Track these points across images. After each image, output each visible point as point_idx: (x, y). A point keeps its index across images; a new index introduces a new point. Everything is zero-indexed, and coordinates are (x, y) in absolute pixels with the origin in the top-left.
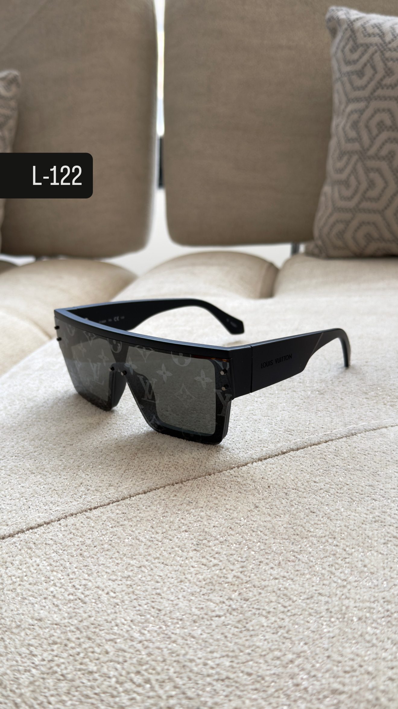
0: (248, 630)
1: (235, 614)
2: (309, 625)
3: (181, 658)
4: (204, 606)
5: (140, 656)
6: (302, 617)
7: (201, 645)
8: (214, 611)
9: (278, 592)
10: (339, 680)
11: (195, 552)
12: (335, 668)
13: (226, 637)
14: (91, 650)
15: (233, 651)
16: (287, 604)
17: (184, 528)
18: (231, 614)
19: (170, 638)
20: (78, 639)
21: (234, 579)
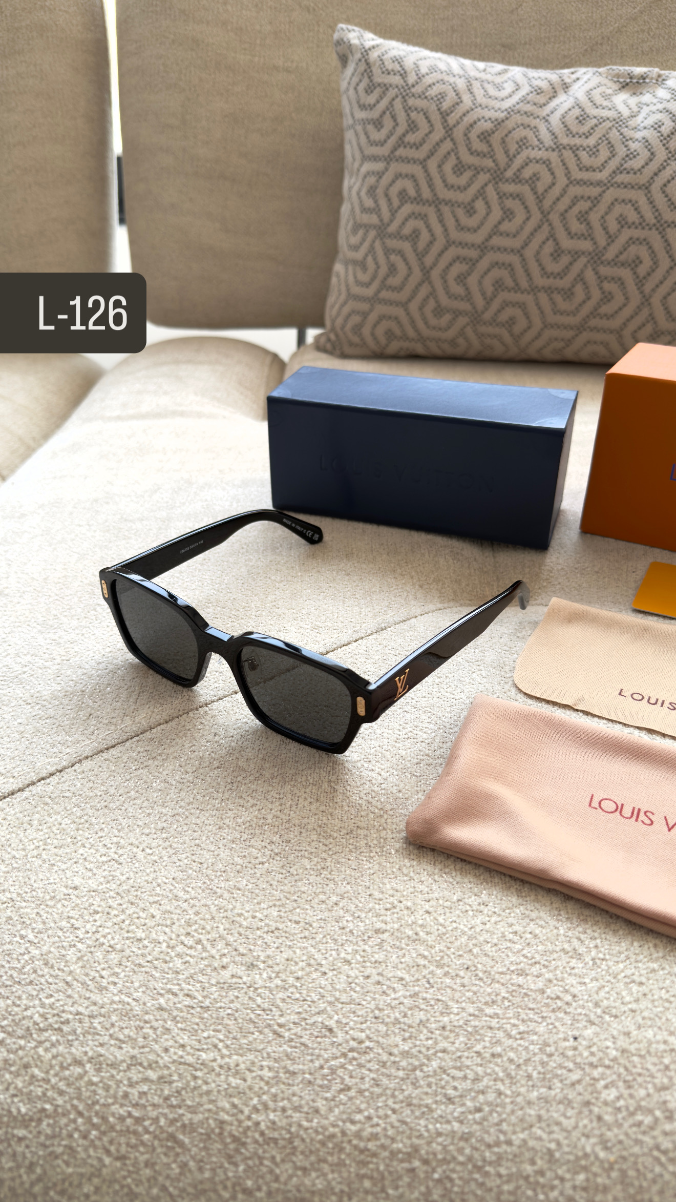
3: (229, 914)
5: (188, 917)
12: (377, 907)
14: (135, 915)
20: (121, 904)
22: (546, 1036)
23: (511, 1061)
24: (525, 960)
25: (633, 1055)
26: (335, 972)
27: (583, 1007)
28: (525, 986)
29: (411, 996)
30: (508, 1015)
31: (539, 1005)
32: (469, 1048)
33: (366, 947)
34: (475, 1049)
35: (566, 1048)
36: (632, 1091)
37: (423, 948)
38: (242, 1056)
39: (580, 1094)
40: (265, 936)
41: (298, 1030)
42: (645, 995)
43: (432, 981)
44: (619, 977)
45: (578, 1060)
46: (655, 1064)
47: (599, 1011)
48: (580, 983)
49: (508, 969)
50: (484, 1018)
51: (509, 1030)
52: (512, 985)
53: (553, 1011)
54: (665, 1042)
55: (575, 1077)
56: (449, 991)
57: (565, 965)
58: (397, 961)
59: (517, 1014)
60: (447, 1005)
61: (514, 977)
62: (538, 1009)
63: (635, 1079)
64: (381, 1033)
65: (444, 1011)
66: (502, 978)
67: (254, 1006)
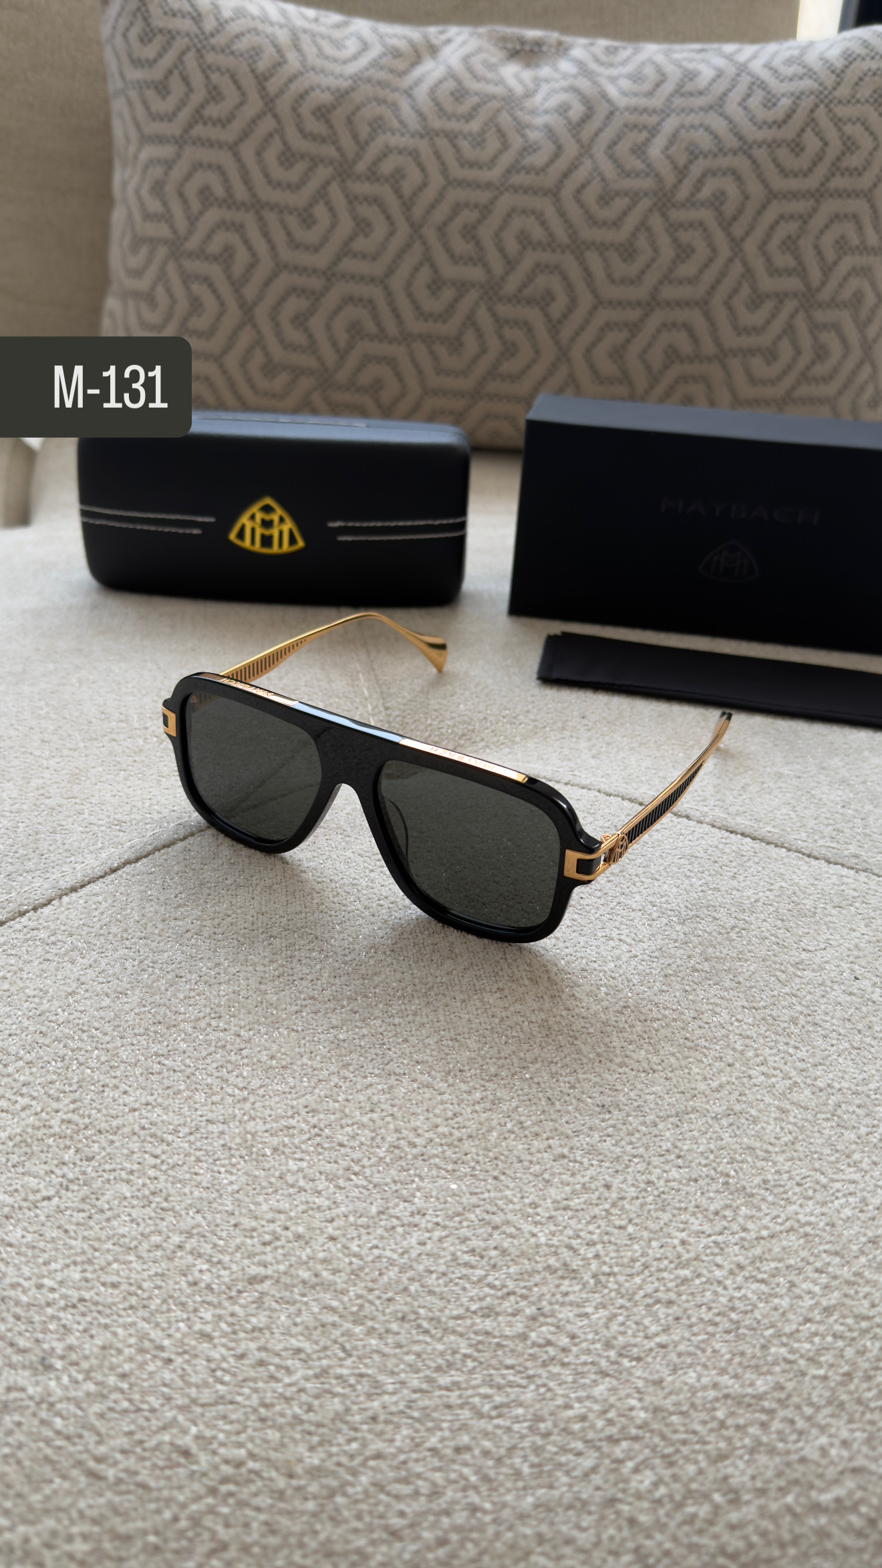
0: (102, 1211)
1: (76, 1188)
4: (19, 1187)
7: (26, 1256)
8: (38, 1191)
12: (249, 1241)
13: (66, 1231)
15: (82, 1253)
18: (67, 1189)
22: (538, 1406)
23: (486, 1453)
24: (492, 1292)
25: (671, 1414)
26: (187, 1357)
27: (588, 1352)
28: (497, 1333)
29: (317, 1376)
30: (474, 1383)
31: (521, 1360)
32: (418, 1445)
33: (237, 1309)
34: (428, 1445)
35: (569, 1420)
36: (675, 1470)
37: (328, 1296)
38: (32, 1523)
39: (598, 1489)
41: (131, 1462)
42: (677, 1319)
43: (348, 1346)
44: (637, 1297)
45: (591, 1435)
46: (704, 1423)
47: (612, 1354)
48: (579, 1315)
49: (468, 1310)
50: (438, 1393)
51: (479, 1405)
52: (476, 1333)
53: (544, 1364)
54: (715, 1386)
55: (588, 1463)
56: (376, 1357)
57: (553, 1290)
58: (289, 1322)
59: (488, 1379)
60: (377, 1382)
61: (478, 1321)
62: (520, 1365)
63: (677, 1451)
64: (273, 1445)
65: (373, 1391)
66: (459, 1325)
67: (50, 1434)
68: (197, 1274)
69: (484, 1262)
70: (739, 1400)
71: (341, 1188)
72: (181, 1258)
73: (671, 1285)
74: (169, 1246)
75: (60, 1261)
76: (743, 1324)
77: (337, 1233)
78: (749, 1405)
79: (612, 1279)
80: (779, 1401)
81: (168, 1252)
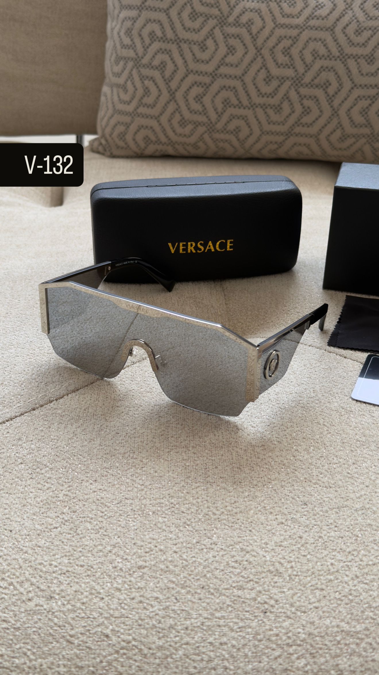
0: (78, 534)
1: (68, 524)
2: (120, 523)
3: (32, 563)
4: (44, 522)
6: (115, 518)
7: (46, 552)
8: (52, 524)
9: (97, 502)
10: (142, 559)
11: (31, 480)
12: (139, 551)
13: (63, 542)
15: (69, 552)
16: (104, 510)
17: (20, 461)
18: (64, 524)
19: (22, 550)
21: (64, 497)
22: (258, 628)
23: (233, 646)
24: (243, 579)
25: (316, 636)
27: (283, 608)
28: (243, 597)
29: (164, 609)
30: (230, 617)
31: (252, 609)
32: (204, 641)
33: (132, 579)
34: (208, 641)
35: (271, 635)
36: (316, 660)
37: (172, 576)
38: (44, 659)
39: (281, 664)
40: (59, 577)
41: (84, 638)
42: (325, 597)
43: (178, 598)
44: (307, 586)
45: (279, 642)
46: (331, 641)
47: (293, 609)
48: (281, 592)
49: (231, 586)
51: (232, 626)
52: (234, 596)
54: (338, 626)
55: (277, 653)
56: (190, 603)
57: (270, 580)
58: (154, 586)
59: (237, 615)
60: (189, 613)
61: (235, 591)
62: (252, 611)
63: (317, 652)
64: (143, 635)
65: (187, 617)
66: (227, 592)
67: (52, 624)
68: (116, 564)
69: (241, 566)
70: (348, 633)
71: (181, 531)
72: (110, 556)
73: (323, 582)
74: (106, 551)
75: (60, 554)
76: (354, 601)
77: (177, 550)
78: (352, 636)
79: (297, 578)
80: (366, 635)
81: (105, 553)
